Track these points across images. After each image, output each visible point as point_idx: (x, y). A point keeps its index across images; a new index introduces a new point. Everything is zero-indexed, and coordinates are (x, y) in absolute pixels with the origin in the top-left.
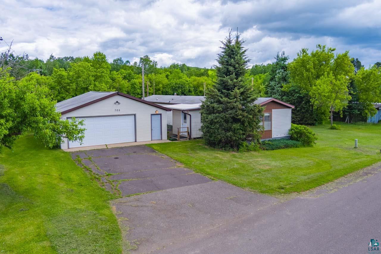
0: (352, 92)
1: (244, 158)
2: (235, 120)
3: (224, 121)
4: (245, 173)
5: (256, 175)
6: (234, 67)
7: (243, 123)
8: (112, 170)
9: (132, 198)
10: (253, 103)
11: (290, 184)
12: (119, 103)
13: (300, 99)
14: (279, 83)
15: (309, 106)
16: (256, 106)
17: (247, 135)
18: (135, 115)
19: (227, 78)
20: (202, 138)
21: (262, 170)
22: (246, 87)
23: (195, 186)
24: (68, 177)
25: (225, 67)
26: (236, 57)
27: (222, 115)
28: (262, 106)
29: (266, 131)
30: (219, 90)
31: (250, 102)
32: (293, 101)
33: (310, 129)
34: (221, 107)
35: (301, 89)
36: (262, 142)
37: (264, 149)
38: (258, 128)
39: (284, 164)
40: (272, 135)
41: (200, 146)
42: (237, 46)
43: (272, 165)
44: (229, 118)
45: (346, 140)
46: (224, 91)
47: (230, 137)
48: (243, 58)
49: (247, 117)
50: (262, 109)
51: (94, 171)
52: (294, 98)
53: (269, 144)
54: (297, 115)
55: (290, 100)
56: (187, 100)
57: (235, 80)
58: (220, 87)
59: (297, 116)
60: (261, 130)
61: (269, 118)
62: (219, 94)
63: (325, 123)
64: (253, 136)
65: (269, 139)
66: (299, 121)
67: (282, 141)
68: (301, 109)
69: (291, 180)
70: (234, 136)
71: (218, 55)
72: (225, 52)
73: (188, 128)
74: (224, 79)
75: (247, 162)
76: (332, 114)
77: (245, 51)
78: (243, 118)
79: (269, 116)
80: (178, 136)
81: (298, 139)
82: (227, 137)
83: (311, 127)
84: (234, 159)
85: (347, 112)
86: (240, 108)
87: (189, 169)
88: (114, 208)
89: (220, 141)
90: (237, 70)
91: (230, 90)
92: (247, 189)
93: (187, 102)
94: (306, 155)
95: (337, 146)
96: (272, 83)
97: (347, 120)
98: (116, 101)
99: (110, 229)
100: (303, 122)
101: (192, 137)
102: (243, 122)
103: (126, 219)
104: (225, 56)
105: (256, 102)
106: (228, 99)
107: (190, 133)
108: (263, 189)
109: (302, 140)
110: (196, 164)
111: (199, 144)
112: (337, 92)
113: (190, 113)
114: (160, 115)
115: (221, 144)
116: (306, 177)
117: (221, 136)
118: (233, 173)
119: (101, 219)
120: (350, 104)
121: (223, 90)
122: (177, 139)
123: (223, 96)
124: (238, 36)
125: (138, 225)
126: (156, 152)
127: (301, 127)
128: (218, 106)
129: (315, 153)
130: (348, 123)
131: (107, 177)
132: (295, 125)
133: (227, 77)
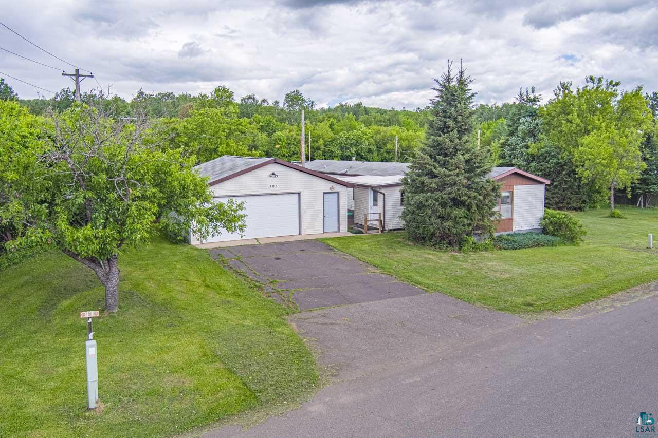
0: (648, 156)
1: (470, 261)
2: (457, 203)
3: (439, 205)
4: (475, 283)
5: (490, 286)
6: (455, 119)
7: (469, 208)
8: (276, 275)
9: (315, 313)
10: (484, 177)
11: (542, 299)
12: (276, 175)
13: (558, 167)
14: (524, 139)
15: (575, 179)
16: (489, 182)
17: (475, 225)
18: (299, 194)
19: (444, 138)
20: (404, 229)
21: (499, 278)
22: (474, 152)
23: (402, 299)
24: (217, 284)
25: (441, 120)
26: (459, 105)
27: (437, 195)
28: (498, 180)
29: (503, 220)
30: (431, 156)
31: (480, 175)
32: (547, 170)
33: (574, 216)
34: (435, 183)
35: (561, 151)
36: (496, 237)
37: (500, 248)
38: (492, 214)
39: (533, 271)
40: (514, 227)
41: (400, 242)
42: (460, 88)
43: (515, 272)
44: (447, 200)
45: (635, 236)
46: (440, 157)
47: (449, 230)
48: (469, 106)
49: (475, 198)
50: (497, 185)
51: (250, 277)
52: (549, 166)
53: (509, 240)
54: (554, 193)
55: (543, 168)
56: (375, 170)
57: (457, 141)
58: (434, 152)
59: (554, 196)
60: (496, 218)
61: (509, 200)
62: (431, 162)
63: (602, 207)
64: (483, 228)
65: (508, 232)
66: (557, 203)
67: (529, 236)
68: (560, 184)
69: (543, 294)
70: (455, 227)
71: (429, 101)
72: (441, 97)
73: (380, 213)
74: (441, 139)
75: (476, 266)
76: (612, 192)
77: (473, 95)
78: (469, 200)
79: (508, 197)
80: (365, 227)
81: (555, 233)
82: (444, 229)
83: (577, 213)
84: (455, 262)
85: (640, 189)
86: (464, 184)
87: (388, 276)
88: (294, 325)
89: (433, 235)
90: (460, 124)
91: (449, 156)
92: (477, 305)
93: (375, 172)
94: (566, 257)
95: (618, 245)
96: (513, 140)
97: (640, 203)
98: (271, 173)
99: (296, 350)
100: (565, 205)
101: (386, 228)
102: (468, 206)
103: (313, 339)
104: (441, 103)
105: (489, 176)
106: (446, 171)
107: (383, 221)
108: (502, 305)
109: (562, 235)
110: (398, 269)
111: (399, 239)
112: (623, 157)
113: (383, 190)
114: (336, 194)
115: (434, 239)
116: (566, 290)
117: (434, 227)
118: (455, 283)
119: (280, 338)
120: (645, 176)
121: (437, 156)
122: (364, 230)
123: (437, 165)
124: (462, 72)
125: (332, 347)
126: (334, 251)
127: (559, 214)
128: (431, 180)
129: (582, 256)
130: (641, 208)
131: (272, 285)
132: (550, 211)
133: (445, 136)
